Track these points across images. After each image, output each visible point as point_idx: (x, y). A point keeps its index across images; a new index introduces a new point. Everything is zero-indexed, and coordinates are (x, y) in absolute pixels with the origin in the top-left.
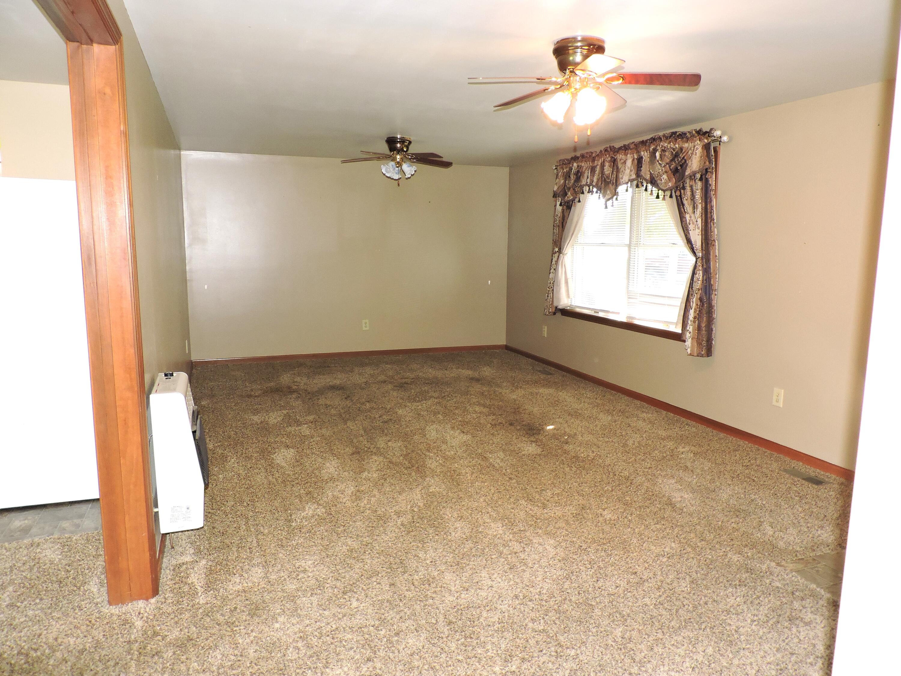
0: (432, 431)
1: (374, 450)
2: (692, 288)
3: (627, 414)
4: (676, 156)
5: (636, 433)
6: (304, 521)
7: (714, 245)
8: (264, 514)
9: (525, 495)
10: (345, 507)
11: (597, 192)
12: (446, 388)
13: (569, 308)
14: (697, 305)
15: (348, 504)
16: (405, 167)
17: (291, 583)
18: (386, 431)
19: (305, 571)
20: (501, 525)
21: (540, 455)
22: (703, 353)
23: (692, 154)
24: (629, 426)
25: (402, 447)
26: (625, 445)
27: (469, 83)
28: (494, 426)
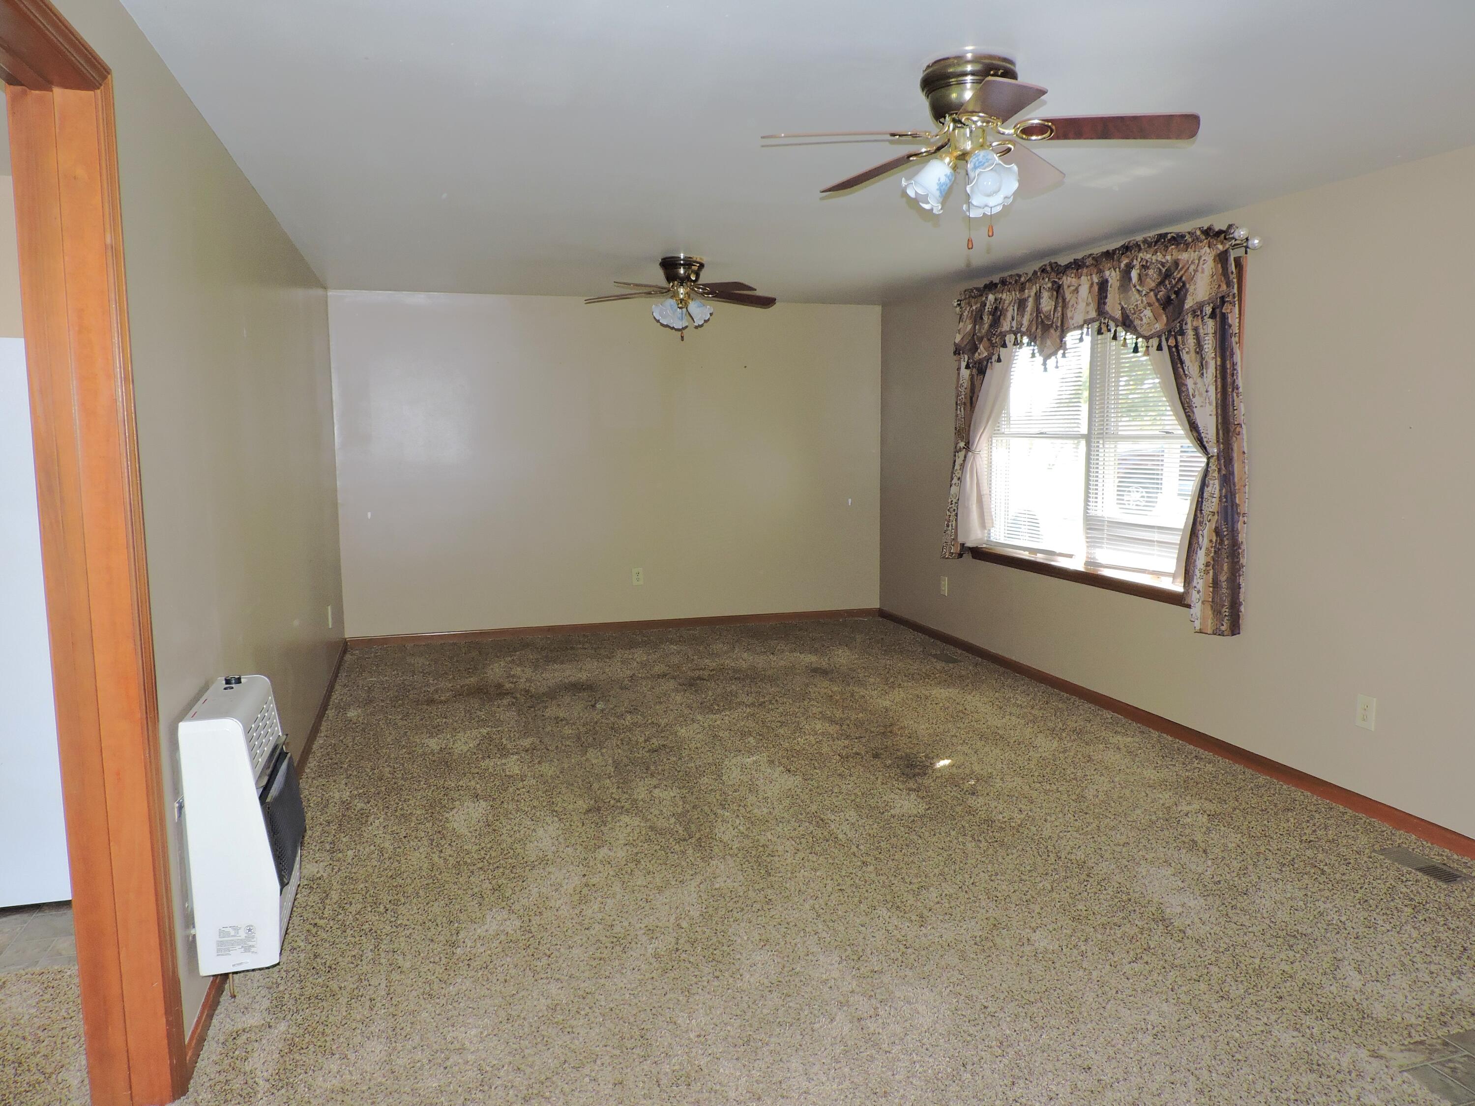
0: (734, 768)
1: (627, 806)
2: (1201, 510)
3: (1087, 737)
4: (1168, 275)
5: (1102, 775)
6: (479, 945)
7: (1239, 434)
8: (411, 931)
9: (889, 898)
10: (557, 917)
11: (1029, 344)
12: (768, 686)
13: (984, 546)
14: (1211, 541)
15: (564, 912)
16: (693, 306)
17: (431, 1075)
18: (652, 768)
19: (461, 1050)
20: (838, 959)
21: (923, 816)
22: (1223, 628)
23: (1196, 271)
24: (1090, 759)
25: (677, 799)
26: (1081, 798)
27: (763, 146)
28: (844, 758)
